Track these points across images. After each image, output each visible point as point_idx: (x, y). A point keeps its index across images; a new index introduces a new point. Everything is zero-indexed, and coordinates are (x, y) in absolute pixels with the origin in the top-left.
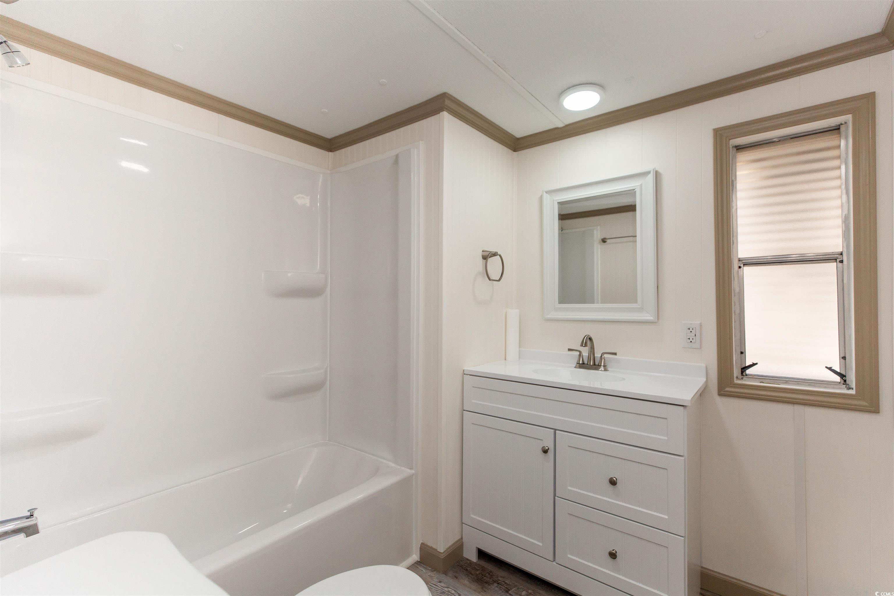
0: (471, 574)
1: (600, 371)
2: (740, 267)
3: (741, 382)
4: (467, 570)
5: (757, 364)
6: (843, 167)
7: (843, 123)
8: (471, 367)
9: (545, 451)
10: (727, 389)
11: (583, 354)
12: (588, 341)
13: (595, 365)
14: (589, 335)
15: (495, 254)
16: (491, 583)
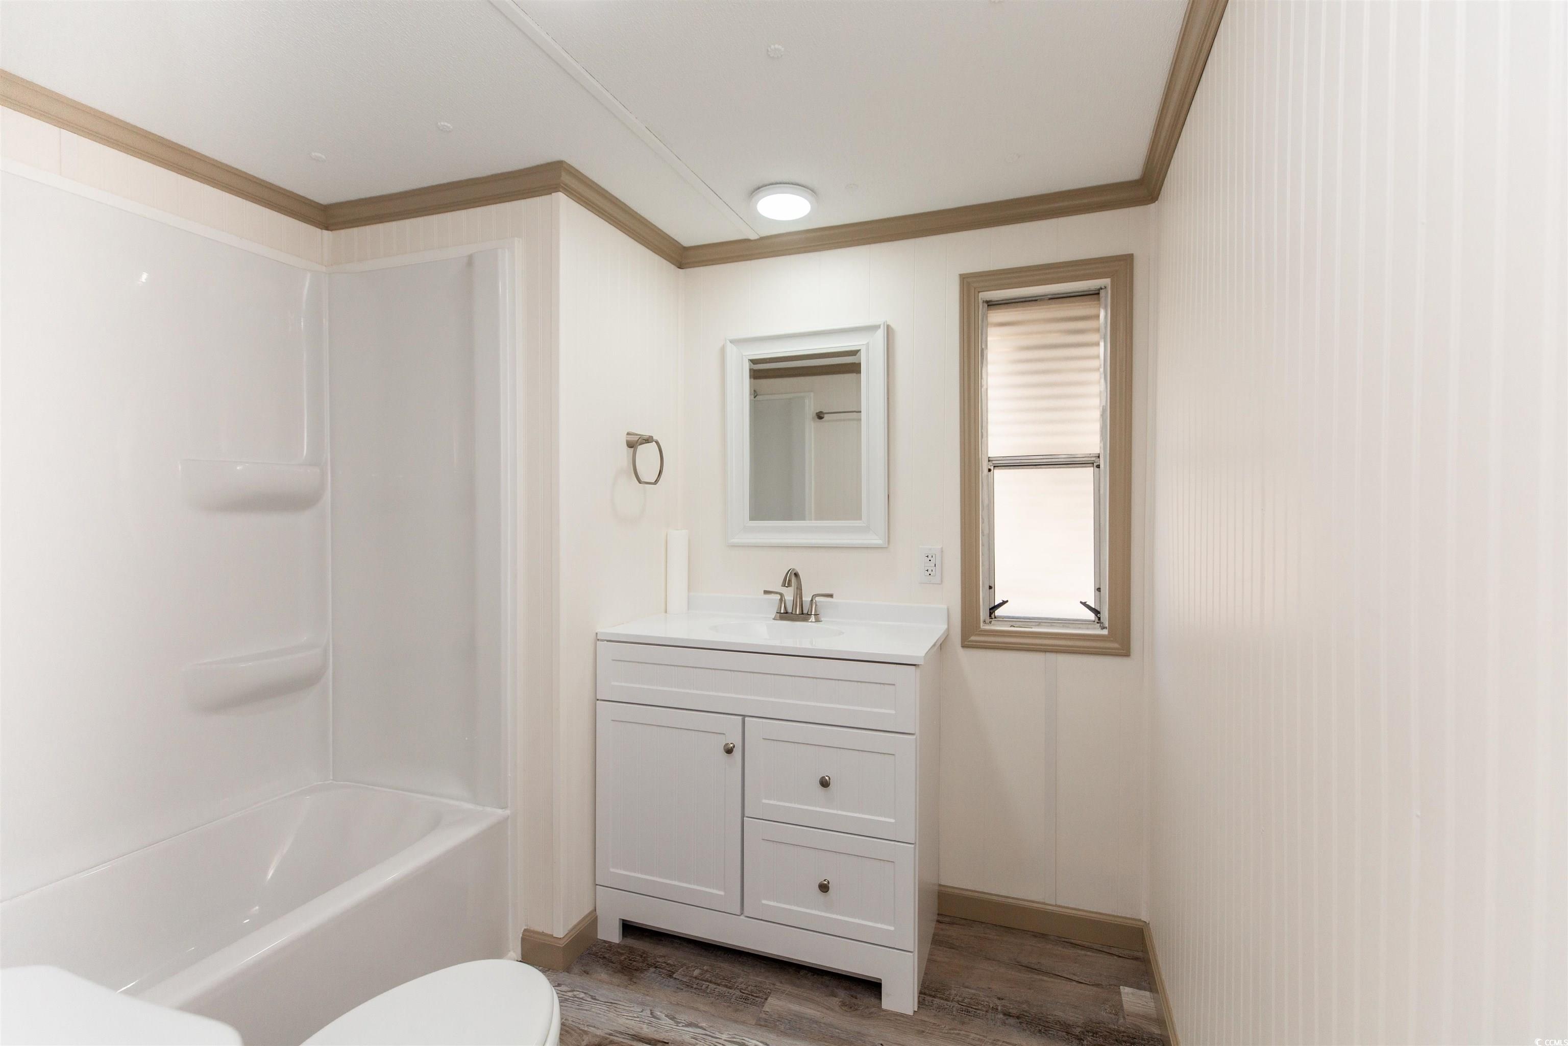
0: (612, 962)
1: (810, 623)
2: (990, 470)
3: (989, 628)
4: (604, 957)
5: (1007, 601)
6: (1102, 344)
7: (1103, 287)
8: (609, 627)
9: (729, 751)
10: (973, 638)
11: (786, 598)
12: (793, 578)
13: (802, 614)
14: (794, 569)
15: (648, 440)
16: (644, 968)
